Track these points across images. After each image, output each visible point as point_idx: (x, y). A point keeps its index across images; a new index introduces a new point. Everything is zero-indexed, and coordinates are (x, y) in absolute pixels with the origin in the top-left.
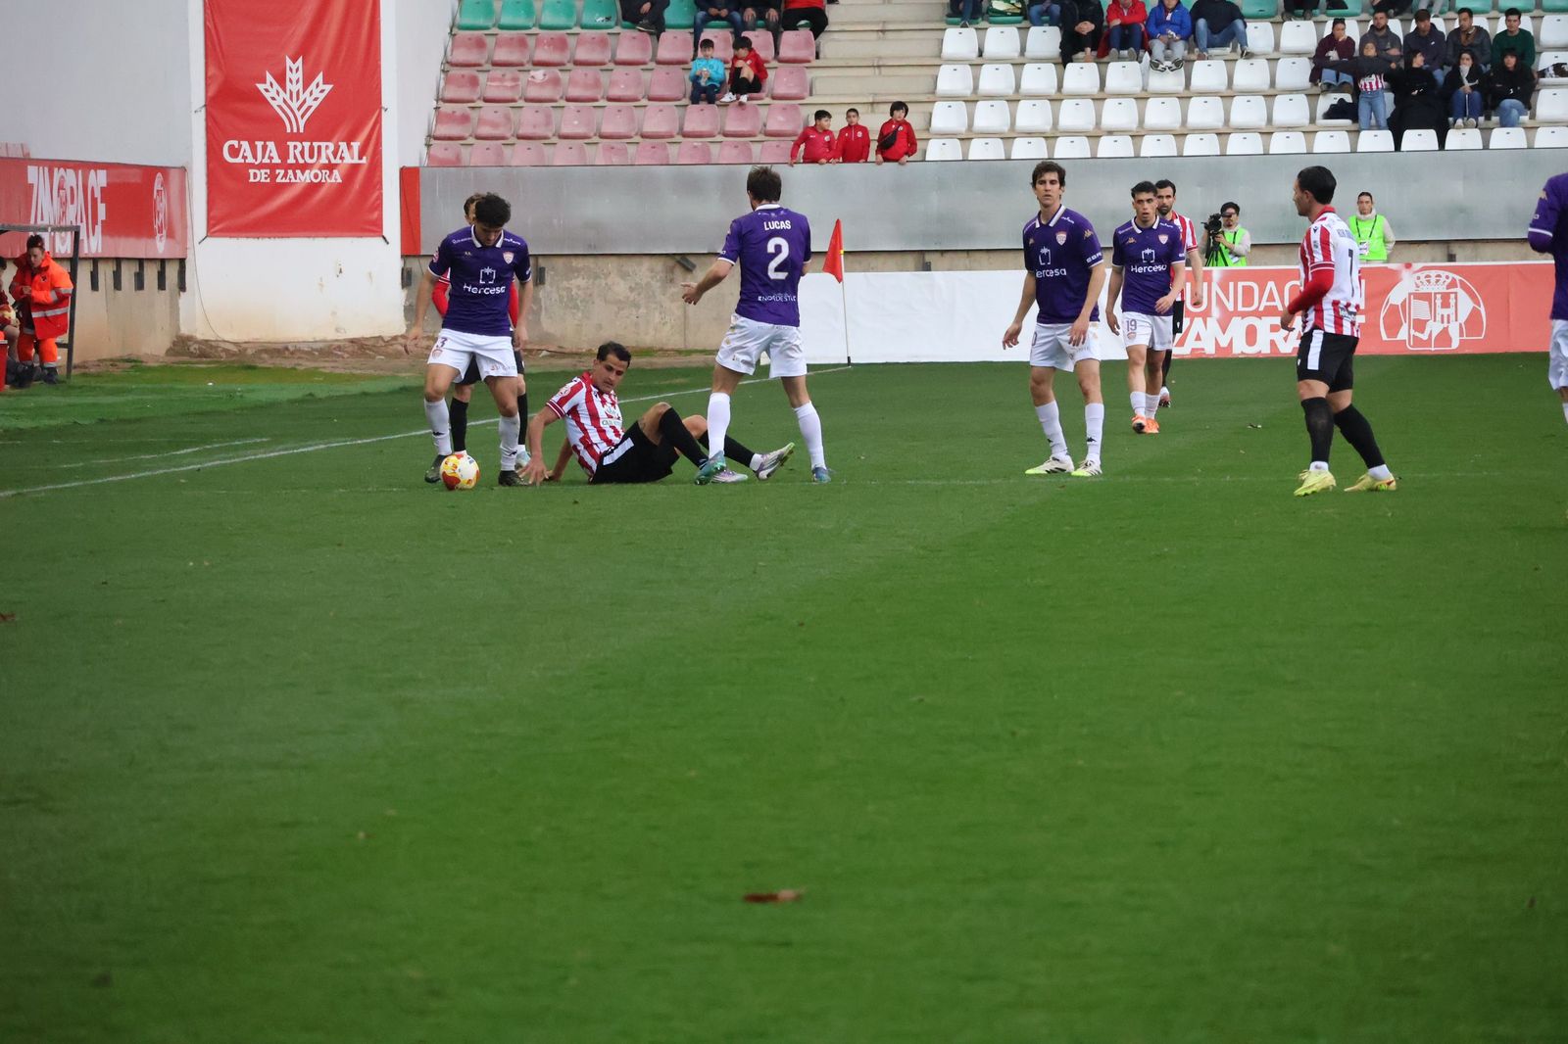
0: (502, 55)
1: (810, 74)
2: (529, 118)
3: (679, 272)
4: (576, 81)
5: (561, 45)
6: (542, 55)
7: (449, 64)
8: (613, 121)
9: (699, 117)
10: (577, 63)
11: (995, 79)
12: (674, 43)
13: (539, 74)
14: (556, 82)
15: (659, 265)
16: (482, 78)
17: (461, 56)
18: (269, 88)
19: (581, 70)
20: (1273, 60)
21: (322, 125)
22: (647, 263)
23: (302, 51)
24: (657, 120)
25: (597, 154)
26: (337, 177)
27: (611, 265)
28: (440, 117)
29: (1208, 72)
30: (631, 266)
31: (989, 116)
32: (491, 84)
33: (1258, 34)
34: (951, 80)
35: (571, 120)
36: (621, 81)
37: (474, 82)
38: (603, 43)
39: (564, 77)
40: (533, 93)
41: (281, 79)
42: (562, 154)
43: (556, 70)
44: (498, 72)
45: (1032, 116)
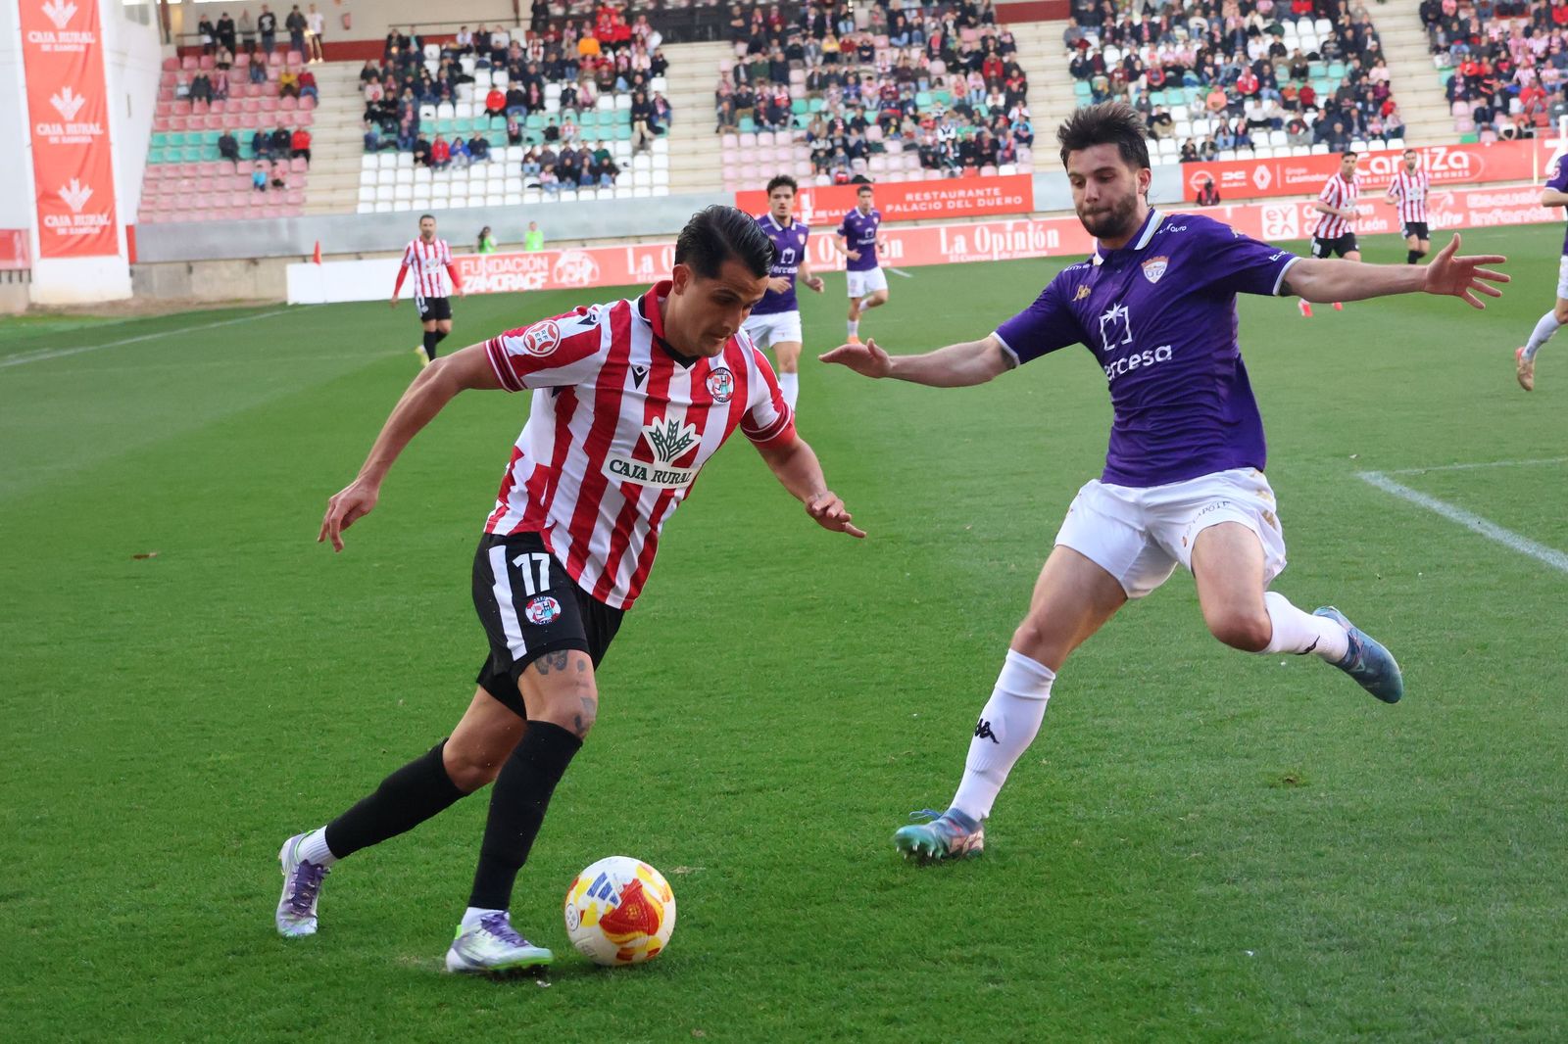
0: (169, 174)
1: (305, 178)
2: (182, 201)
3: (252, 266)
4: (202, 184)
5: (194, 169)
6: (187, 173)
7: (146, 180)
8: (219, 201)
9: (257, 197)
10: (203, 177)
11: (386, 176)
12: (243, 167)
13: (186, 182)
14: (193, 185)
15: (243, 263)
16: (161, 185)
17: (151, 175)
18: (63, 193)
19: (204, 181)
20: (505, 165)
21: (89, 208)
22: (237, 263)
23: (79, 175)
24: (238, 199)
25: (213, 216)
26: (97, 231)
27: (222, 263)
28: (143, 202)
29: (478, 169)
30: (231, 264)
31: (384, 193)
32: (164, 187)
33: (495, 153)
34: (366, 177)
35: (201, 201)
36: (222, 184)
37: (156, 186)
38: (213, 167)
39: (197, 183)
40: (183, 190)
41: (69, 188)
42: (197, 217)
43: (193, 181)
44: (167, 182)
45: (403, 192)
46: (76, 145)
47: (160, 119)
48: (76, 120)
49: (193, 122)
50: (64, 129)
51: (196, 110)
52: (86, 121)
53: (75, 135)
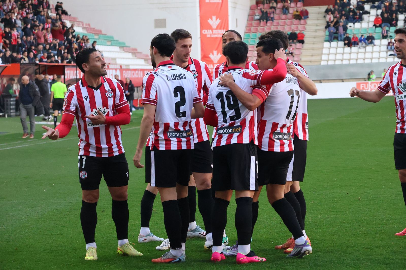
1: (301, 51)
11: (333, 51)
18: (211, 56)
20: (380, 46)
23: (217, 49)
29: (369, 48)
31: (332, 57)
34: (325, 51)
41: (213, 54)
45: (339, 57)
46: (216, 38)
47: (248, 28)
48: (217, 29)
49: (260, 29)
50: (212, 32)
51: (261, 25)
52: (220, 29)
53: (216, 34)
